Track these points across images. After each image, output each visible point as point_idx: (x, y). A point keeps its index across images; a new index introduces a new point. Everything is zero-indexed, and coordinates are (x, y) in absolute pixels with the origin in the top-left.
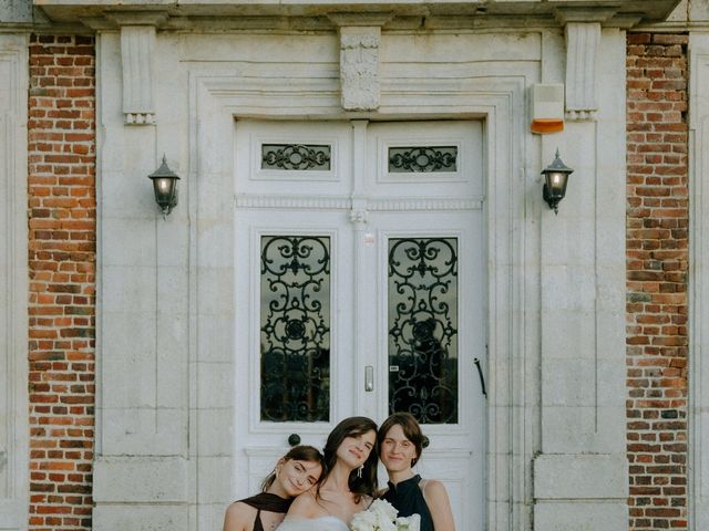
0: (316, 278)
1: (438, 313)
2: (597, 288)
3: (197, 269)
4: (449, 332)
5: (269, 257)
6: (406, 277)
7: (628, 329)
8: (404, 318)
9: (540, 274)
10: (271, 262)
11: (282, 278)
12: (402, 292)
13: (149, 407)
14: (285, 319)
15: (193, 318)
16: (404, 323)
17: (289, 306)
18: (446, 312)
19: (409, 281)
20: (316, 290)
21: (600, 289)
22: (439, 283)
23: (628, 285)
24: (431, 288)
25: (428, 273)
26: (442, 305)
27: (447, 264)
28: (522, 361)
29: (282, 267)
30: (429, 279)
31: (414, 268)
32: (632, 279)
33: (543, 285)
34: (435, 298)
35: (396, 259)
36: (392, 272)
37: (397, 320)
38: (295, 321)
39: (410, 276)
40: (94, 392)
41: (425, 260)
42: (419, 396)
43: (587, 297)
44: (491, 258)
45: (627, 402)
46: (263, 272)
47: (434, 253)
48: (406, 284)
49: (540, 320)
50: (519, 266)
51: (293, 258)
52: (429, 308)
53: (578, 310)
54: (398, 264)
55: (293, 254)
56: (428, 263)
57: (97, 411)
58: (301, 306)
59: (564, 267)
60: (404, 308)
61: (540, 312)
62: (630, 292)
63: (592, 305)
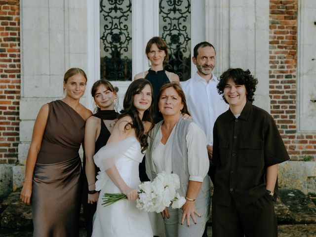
0: (126, 14)
1: (182, 31)
2: (256, 17)
3: (68, 8)
4: (187, 39)
5: (103, 5)
6: (167, 14)
7: (270, 37)
8: (166, 33)
9: (229, 12)
10: (104, 7)
11: (110, 14)
12: (165, 21)
13: (46, 75)
14: (111, 33)
15: (67, 32)
16: (167, 35)
17: (113, 27)
18: (186, 30)
19: (169, 15)
20: (126, 20)
21: (257, 18)
22: (182, 17)
23: (270, 16)
24: (179, 19)
25: (177, 12)
26: (184, 27)
27: (186, 8)
28: (221, 52)
29: (110, 9)
30: (178, 15)
31: (170, 10)
32: (272, 14)
33: (231, 16)
34: (181, 24)
35: (162, 5)
36: (161, 12)
37: (163, 34)
38: (116, 34)
39: (169, 14)
40: (20, 67)
41: (176, 6)
42: (173, 69)
43: (251, 21)
44: (207, 4)
45: (270, 71)
46: (101, 12)
47: (180, 3)
48: (167, 17)
49: (229, 33)
50: (220, 7)
51: (114, 5)
52: (178, 28)
53: (247, 28)
54: (163, 8)
55: (114, 3)
56: (177, 7)
57: (21, 77)
58: (119, 27)
59: (241, 8)
60: (166, 28)
61: (229, 29)
62: (271, 20)
63: (253, 26)
